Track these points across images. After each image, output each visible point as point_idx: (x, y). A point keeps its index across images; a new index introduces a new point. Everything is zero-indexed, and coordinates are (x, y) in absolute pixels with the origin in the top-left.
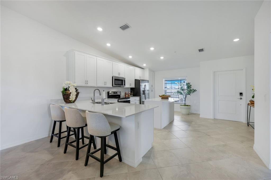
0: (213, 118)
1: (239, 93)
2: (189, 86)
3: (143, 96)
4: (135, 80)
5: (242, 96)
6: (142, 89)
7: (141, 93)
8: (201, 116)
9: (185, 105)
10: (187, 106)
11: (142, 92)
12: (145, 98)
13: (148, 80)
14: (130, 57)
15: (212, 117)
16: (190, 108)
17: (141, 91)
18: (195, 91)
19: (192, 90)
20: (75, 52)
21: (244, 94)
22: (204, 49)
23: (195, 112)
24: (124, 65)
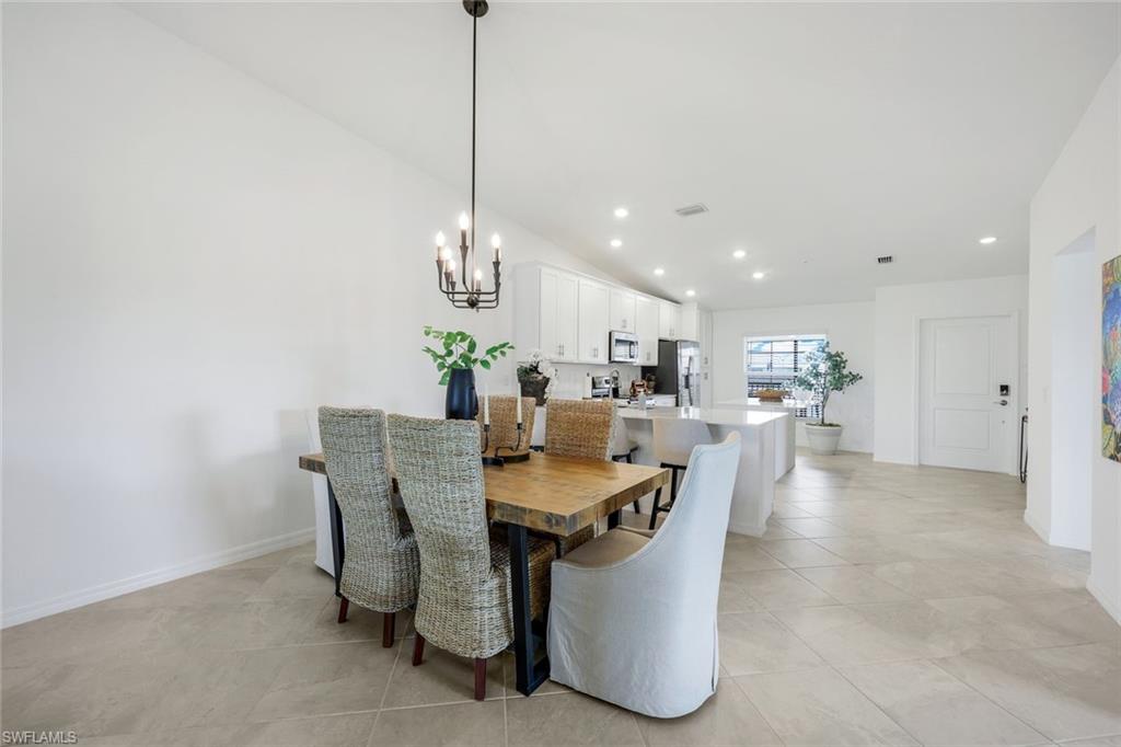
0: (917, 464)
1: (999, 389)
2: (837, 362)
3: (684, 392)
4: (660, 341)
5: (1006, 394)
6: (682, 371)
7: (680, 383)
8: (875, 459)
9: (823, 424)
10: (831, 425)
11: (682, 381)
12: (691, 400)
13: (694, 340)
14: (659, 272)
15: (912, 460)
16: (839, 434)
17: (680, 376)
18: (855, 378)
19: (847, 376)
20: (540, 270)
21: (1013, 390)
22: (893, 259)
23: (854, 448)
24: (633, 296)
